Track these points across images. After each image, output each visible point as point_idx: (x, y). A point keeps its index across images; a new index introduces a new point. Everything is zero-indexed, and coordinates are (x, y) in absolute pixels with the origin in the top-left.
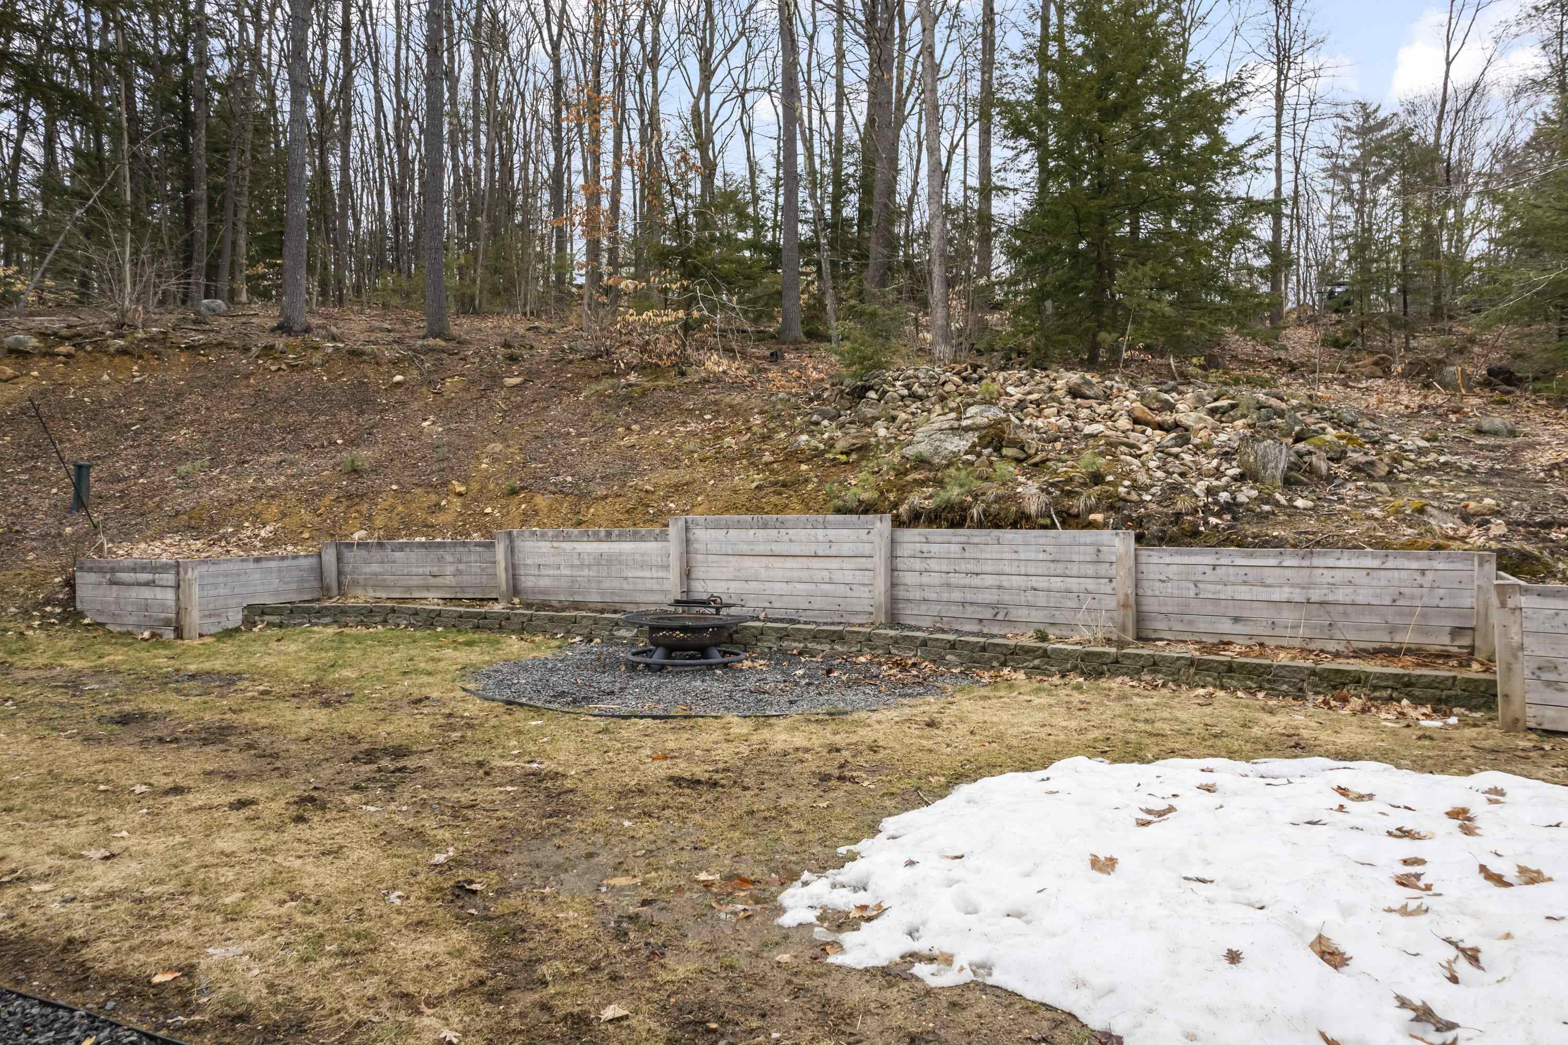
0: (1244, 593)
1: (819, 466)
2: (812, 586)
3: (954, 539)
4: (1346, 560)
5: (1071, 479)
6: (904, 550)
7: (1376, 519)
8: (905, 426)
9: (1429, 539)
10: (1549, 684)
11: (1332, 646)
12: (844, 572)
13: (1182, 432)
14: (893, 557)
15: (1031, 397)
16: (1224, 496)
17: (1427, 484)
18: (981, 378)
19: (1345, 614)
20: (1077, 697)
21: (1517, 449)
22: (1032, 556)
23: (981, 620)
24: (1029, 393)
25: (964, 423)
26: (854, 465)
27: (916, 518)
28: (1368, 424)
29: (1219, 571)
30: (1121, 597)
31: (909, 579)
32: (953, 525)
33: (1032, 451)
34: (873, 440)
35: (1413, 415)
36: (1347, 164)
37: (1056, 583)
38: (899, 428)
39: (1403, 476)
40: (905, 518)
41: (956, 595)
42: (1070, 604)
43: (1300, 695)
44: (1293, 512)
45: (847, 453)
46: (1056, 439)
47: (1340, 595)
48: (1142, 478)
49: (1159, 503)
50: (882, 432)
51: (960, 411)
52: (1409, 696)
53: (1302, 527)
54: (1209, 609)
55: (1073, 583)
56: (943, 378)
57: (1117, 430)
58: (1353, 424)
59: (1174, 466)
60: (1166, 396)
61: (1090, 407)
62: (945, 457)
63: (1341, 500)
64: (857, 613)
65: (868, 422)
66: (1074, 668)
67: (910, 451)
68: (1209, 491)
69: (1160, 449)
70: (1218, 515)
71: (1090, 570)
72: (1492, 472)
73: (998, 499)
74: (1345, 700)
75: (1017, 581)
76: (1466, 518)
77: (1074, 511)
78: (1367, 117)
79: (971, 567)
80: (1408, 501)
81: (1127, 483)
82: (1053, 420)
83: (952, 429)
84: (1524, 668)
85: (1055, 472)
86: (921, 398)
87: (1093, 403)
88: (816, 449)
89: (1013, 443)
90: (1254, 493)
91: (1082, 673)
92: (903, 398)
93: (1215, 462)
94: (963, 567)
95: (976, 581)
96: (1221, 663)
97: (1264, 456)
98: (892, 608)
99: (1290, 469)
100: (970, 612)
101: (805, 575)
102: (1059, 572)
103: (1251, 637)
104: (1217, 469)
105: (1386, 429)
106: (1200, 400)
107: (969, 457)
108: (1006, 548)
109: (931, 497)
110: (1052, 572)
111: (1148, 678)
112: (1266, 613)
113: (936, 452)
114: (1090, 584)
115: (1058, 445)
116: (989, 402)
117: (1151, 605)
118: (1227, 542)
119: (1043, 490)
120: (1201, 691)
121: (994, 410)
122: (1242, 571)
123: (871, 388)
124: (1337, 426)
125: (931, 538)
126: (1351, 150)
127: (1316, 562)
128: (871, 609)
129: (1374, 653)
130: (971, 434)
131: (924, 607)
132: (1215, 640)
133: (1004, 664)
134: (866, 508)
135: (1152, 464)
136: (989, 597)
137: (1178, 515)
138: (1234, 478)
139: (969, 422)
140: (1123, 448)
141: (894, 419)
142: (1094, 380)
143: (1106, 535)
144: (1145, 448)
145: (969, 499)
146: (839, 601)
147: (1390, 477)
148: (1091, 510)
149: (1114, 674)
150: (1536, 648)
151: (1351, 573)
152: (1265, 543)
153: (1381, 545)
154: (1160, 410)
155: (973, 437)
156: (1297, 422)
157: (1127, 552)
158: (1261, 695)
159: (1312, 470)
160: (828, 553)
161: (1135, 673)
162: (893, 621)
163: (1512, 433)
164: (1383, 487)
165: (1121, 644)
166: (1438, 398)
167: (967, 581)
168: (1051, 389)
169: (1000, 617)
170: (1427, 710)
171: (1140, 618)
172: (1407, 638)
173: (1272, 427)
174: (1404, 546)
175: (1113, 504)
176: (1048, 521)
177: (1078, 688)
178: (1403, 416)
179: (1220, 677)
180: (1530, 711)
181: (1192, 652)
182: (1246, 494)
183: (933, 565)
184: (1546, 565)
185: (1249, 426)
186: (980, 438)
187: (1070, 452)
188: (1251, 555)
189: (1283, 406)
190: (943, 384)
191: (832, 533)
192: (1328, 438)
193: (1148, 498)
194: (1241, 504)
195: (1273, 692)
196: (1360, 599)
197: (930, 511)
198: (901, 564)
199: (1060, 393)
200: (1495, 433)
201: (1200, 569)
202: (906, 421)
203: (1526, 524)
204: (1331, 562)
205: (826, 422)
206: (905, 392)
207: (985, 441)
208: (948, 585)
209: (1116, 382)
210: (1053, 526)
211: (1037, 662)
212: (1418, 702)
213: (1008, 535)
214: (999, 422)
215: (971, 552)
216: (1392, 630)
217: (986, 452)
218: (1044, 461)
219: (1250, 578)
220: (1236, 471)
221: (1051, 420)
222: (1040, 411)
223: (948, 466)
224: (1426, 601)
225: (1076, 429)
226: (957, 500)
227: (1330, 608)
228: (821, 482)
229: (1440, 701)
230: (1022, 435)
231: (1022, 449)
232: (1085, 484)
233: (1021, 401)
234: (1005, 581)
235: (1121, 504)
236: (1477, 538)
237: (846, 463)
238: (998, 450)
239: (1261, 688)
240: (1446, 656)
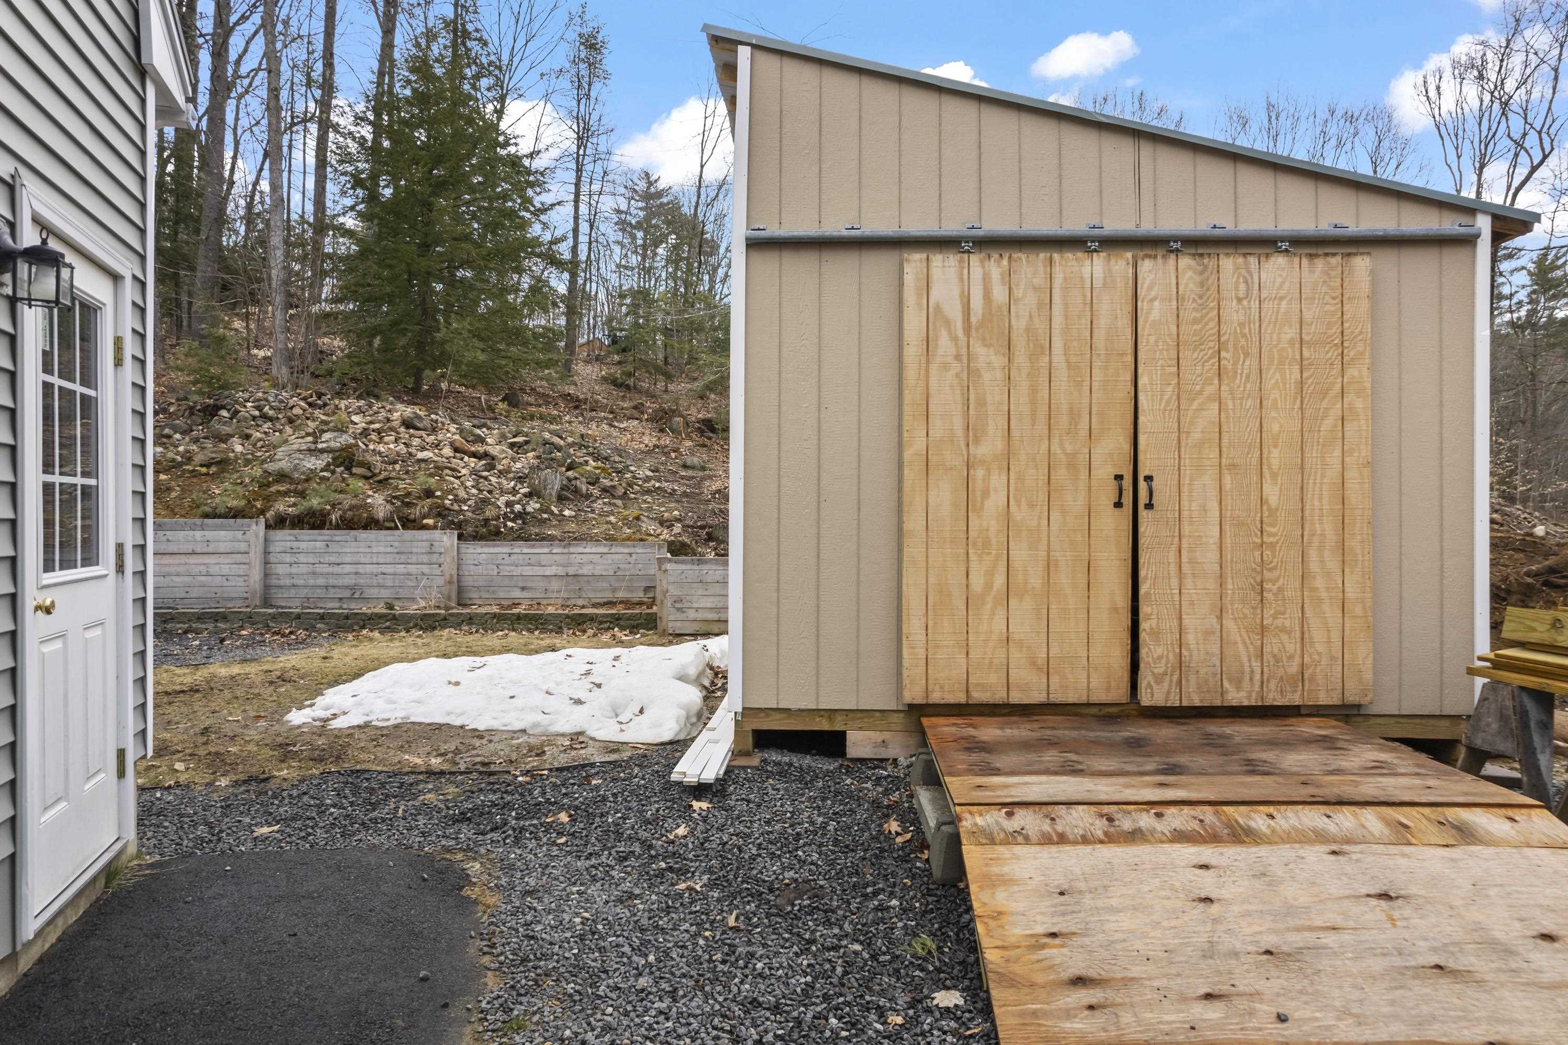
0: (528, 571)
1: (180, 476)
2: (191, 578)
3: (321, 538)
4: (590, 548)
5: (409, 494)
6: (276, 547)
7: (611, 523)
8: (259, 444)
9: (638, 536)
10: (679, 609)
11: (580, 602)
12: (223, 566)
13: (490, 460)
14: (266, 552)
15: (373, 426)
16: (518, 508)
17: (645, 501)
18: (325, 405)
19: (588, 582)
20: (419, 641)
21: (703, 479)
22: (382, 549)
23: (341, 599)
24: (371, 422)
25: (320, 446)
26: (213, 476)
27: (280, 522)
28: (617, 459)
29: (513, 557)
30: (448, 577)
31: (281, 569)
32: (313, 527)
33: (377, 471)
34: (231, 455)
35: (650, 452)
36: (633, 222)
37: (401, 569)
38: (254, 445)
39: (633, 496)
40: (271, 522)
41: (321, 581)
42: (410, 583)
43: (559, 631)
44: (561, 518)
45: (208, 466)
46: (395, 462)
47: (586, 570)
48: (462, 494)
49: (473, 512)
50: (239, 448)
51: (316, 435)
52: (617, 625)
53: (567, 529)
54: (506, 582)
55: (412, 569)
56: (291, 402)
57: (442, 456)
58: (607, 459)
59: (484, 484)
60: (478, 431)
61: (421, 437)
62: (303, 473)
63: (593, 511)
64: (232, 599)
65: (224, 439)
66: (415, 626)
67: (271, 467)
68: (509, 504)
69: (474, 472)
70: (513, 520)
71: (425, 559)
72: (685, 494)
73: (352, 508)
74: (584, 631)
75: (369, 569)
76: (662, 523)
77: (412, 517)
78: (650, 184)
79: (333, 559)
80: (632, 512)
81: (451, 497)
82: (392, 446)
83: (309, 450)
84: (668, 602)
85: (396, 488)
86: (271, 419)
87: (423, 433)
88: (173, 460)
89: (362, 464)
90: (538, 506)
91: (421, 629)
92: (254, 418)
93: (512, 483)
94: (328, 559)
95: (337, 569)
96: (513, 614)
97: (545, 481)
98: (265, 594)
99: (562, 489)
100: (332, 593)
101: (181, 569)
102: (402, 561)
103: (532, 599)
104: (514, 488)
105: (629, 463)
106: (503, 437)
107: (325, 474)
108: (362, 544)
109: (294, 505)
110: (397, 561)
111: (466, 628)
112: (541, 584)
113: (296, 468)
114: (425, 569)
115: (397, 467)
116: (341, 429)
117: (468, 582)
118: (519, 538)
119: (388, 502)
120: (500, 633)
121: (345, 436)
122: (527, 557)
123: (223, 407)
124: (596, 459)
125: (300, 538)
126: (637, 213)
127: (572, 550)
128: (245, 595)
129: (605, 604)
130: (325, 455)
131: (293, 591)
132: (509, 603)
133: (363, 627)
134: (235, 514)
135: (469, 484)
136: (348, 581)
137: (487, 520)
138: (525, 495)
139: (324, 445)
140: (447, 471)
141: (248, 437)
142: (422, 413)
143: (437, 534)
144: (464, 471)
145: (328, 507)
146: (216, 590)
147: (624, 496)
148: (425, 517)
149: (443, 627)
150: (674, 591)
151: (592, 556)
152: (543, 538)
153: (611, 539)
154: (474, 442)
155: (328, 458)
156: (569, 456)
157: (452, 545)
158: (537, 633)
159: (576, 491)
160: (205, 550)
161: (457, 626)
162: (266, 603)
163: (703, 469)
164: (619, 502)
165: (447, 608)
166: (666, 440)
167: (330, 569)
168: (388, 420)
169: (356, 595)
170: (627, 632)
171: (460, 591)
172: (621, 595)
173: (552, 459)
174: (624, 540)
175: (441, 513)
176: (393, 525)
177: (419, 636)
178: (643, 452)
179: (512, 624)
180: (670, 625)
181: (495, 609)
182: (533, 506)
183: (302, 558)
184: (693, 550)
185: (538, 457)
186: (333, 459)
187: (407, 472)
188: (533, 547)
189: (562, 443)
190: (291, 408)
191: (209, 534)
192: (588, 468)
193: (466, 508)
194: (529, 513)
195: (544, 630)
196: (597, 573)
197: (294, 517)
198: (272, 558)
199: (396, 424)
200: (693, 468)
201: (501, 556)
202: (260, 440)
203: (692, 527)
204: (581, 550)
205: (178, 436)
206: (257, 413)
207: (336, 462)
208: (314, 573)
209: (440, 417)
210: (396, 528)
211: (388, 624)
212: (622, 628)
213: (363, 535)
214: (350, 446)
215: (334, 547)
216: (614, 590)
217: (339, 470)
218: (387, 479)
219: (532, 561)
220: (526, 490)
221: (389, 446)
222: (381, 438)
223: (307, 480)
224: (633, 572)
225: (410, 454)
226: (319, 508)
227: (580, 579)
228: (183, 490)
229: (633, 627)
230: (369, 458)
231: (369, 469)
232: (420, 498)
233: (365, 429)
234: (361, 568)
235: (446, 512)
236: (666, 535)
237: (207, 474)
238: (348, 469)
239: (537, 629)
240: (641, 603)
